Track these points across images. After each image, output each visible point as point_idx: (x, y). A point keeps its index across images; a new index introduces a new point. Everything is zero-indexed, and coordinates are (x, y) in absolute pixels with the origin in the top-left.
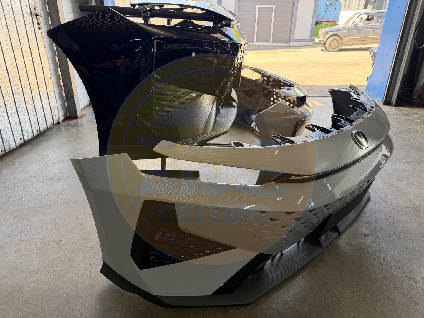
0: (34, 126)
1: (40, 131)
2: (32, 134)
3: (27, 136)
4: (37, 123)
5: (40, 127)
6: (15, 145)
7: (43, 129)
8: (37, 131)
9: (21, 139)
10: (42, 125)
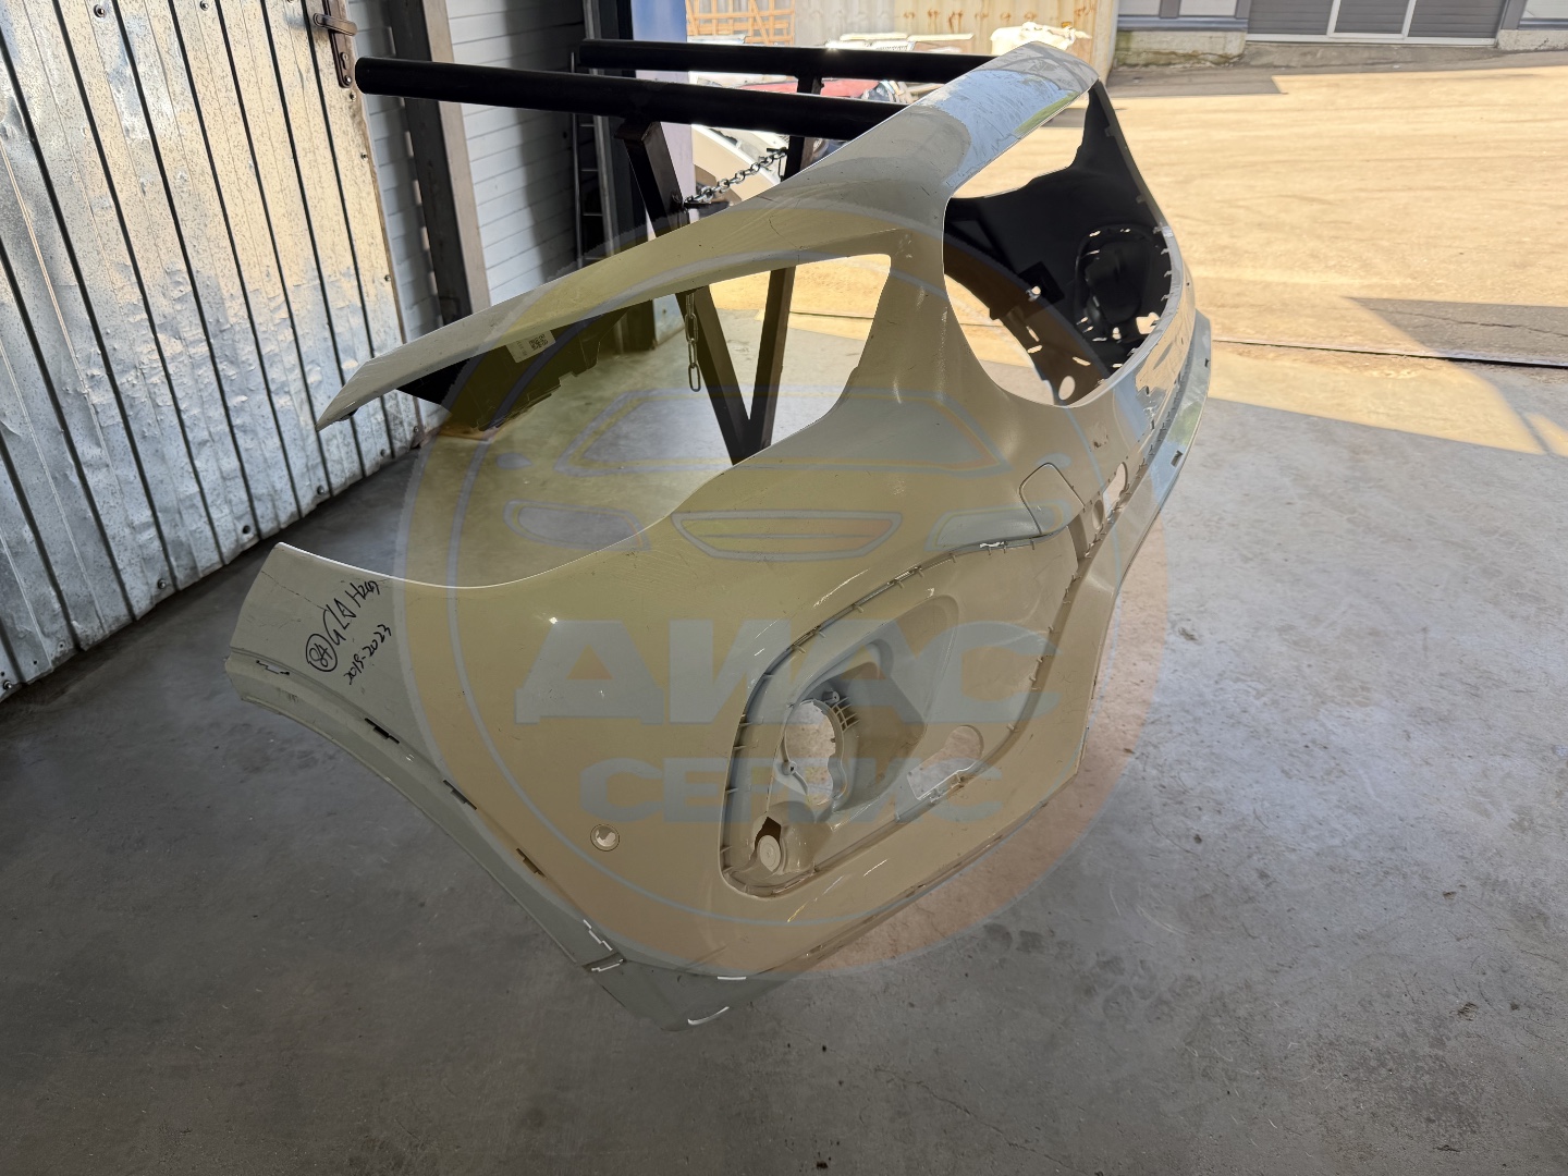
0: (303, 475)
1: (330, 490)
2: (292, 508)
3: (272, 516)
4: (319, 460)
5: (332, 476)
6: (216, 558)
7: (343, 480)
8: (318, 491)
9: (246, 530)
10: (338, 465)
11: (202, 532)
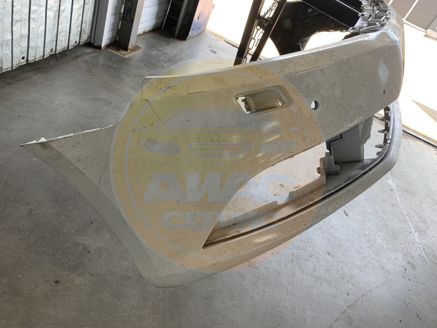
0: (49, 43)
1: (55, 51)
2: (42, 54)
3: (34, 55)
4: (55, 39)
5: (58, 46)
6: (10, 66)
7: (61, 48)
8: (52, 50)
9: (23, 58)
10: (61, 43)
11: (8, 55)
